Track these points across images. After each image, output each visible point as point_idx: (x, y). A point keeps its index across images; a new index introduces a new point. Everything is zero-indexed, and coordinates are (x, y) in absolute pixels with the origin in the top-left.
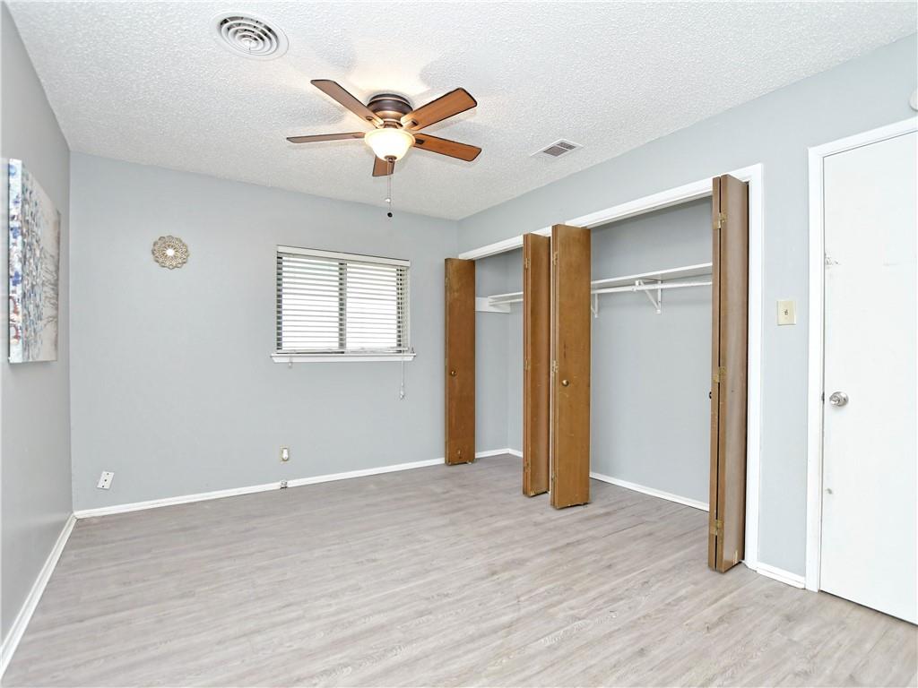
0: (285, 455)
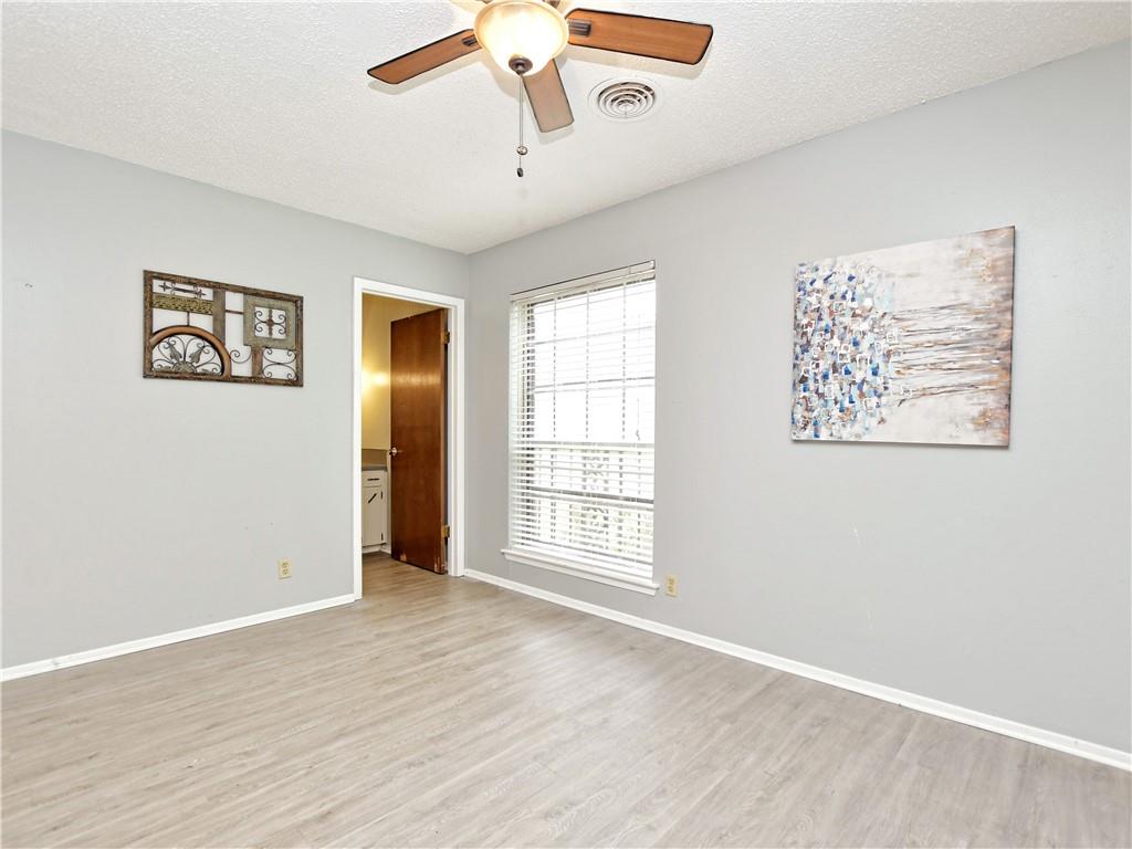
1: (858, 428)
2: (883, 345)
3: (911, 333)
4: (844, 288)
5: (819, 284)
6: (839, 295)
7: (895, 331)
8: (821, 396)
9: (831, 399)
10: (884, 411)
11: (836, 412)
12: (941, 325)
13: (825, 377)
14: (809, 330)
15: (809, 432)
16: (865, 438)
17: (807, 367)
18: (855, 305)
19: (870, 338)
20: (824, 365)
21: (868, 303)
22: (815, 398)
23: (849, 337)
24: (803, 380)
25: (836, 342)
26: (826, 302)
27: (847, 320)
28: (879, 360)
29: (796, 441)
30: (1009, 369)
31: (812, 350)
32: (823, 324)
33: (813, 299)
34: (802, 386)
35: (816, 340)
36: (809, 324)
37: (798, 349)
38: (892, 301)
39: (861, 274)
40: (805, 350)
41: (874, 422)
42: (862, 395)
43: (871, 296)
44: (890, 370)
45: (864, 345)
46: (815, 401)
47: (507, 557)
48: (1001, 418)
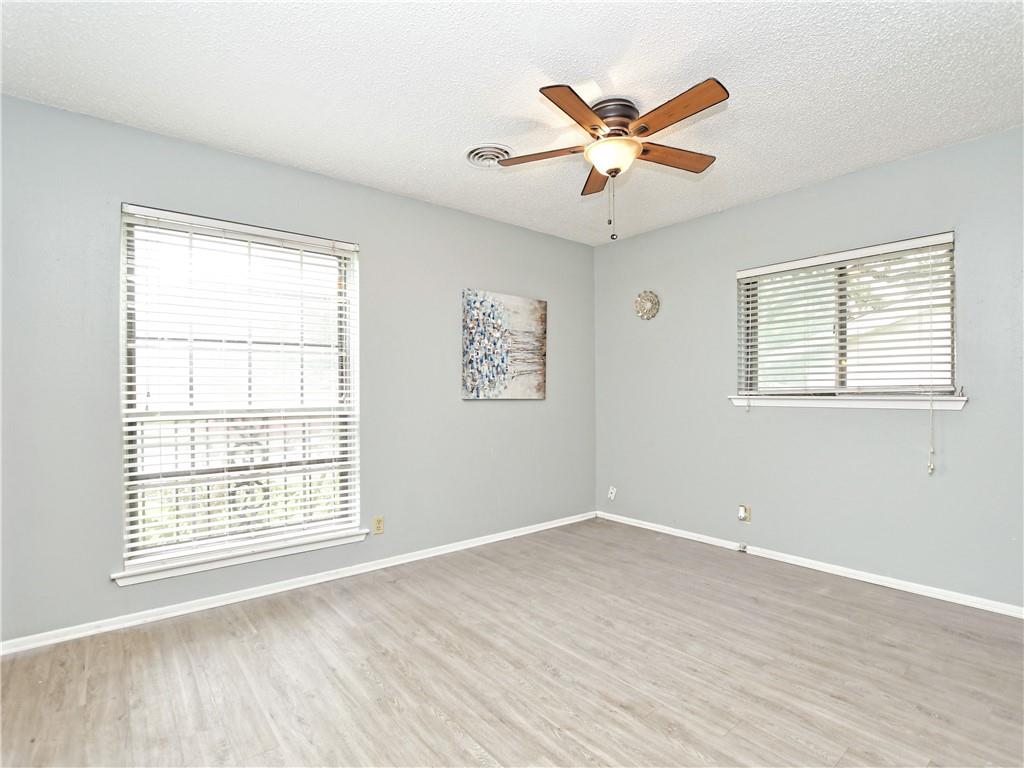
0: (742, 513)
1: (496, 392)
2: (506, 346)
3: (516, 342)
4: (489, 311)
5: (477, 304)
6: (487, 314)
7: (510, 340)
8: (480, 372)
9: (484, 374)
10: (506, 382)
11: (487, 382)
12: (525, 341)
13: (482, 361)
14: (473, 331)
15: (474, 394)
16: (500, 397)
17: (472, 354)
18: (494, 321)
19: (500, 342)
20: (481, 354)
21: (499, 322)
22: (477, 373)
23: (492, 340)
24: (471, 362)
25: (486, 341)
26: (481, 317)
27: (491, 329)
28: (504, 355)
29: (465, 400)
30: (545, 364)
31: (475, 344)
32: (480, 329)
33: (475, 312)
34: (470, 366)
35: (477, 338)
36: (473, 328)
37: (468, 343)
38: (509, 324)
39: (496, 304)
40: (471, 344)
41: (502, 388)
42: (498, 373)
43: (501, 318)
44: (508, 360)
45: (498, 345)
46: (477, 376)
47: (121, 583)
48: (542, 387)
